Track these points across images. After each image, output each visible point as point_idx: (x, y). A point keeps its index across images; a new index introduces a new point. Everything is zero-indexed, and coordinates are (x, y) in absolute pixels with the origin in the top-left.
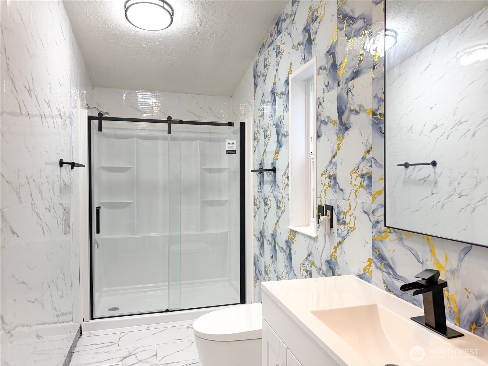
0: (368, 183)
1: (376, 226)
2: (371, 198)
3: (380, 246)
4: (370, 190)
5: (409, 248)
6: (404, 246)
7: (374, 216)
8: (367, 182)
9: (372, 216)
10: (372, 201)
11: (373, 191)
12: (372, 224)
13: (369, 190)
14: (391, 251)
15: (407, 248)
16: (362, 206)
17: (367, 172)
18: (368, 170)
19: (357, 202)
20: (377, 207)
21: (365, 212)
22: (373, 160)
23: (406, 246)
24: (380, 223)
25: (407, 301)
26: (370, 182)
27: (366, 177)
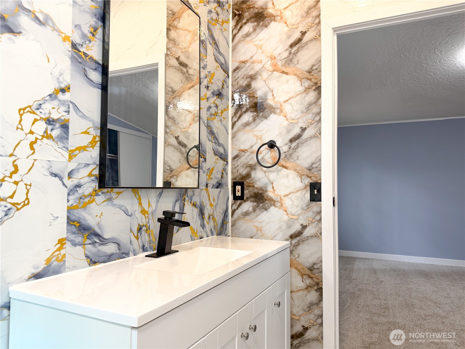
0: (61, 133)
1: (75, 191)
2: (67, 155)
3: (81, 215)
4: (65, 144)
5: (119, 205)
6: (113, 205)
7: (71, 179)
8: (59, 132)
9: (68, 179)
10: (69, 159)
11: (71, 146)
12: (68, 189)
13: (63, 143)
14: (97, 216)
15: (117, 206)
16: (46, 166)
17: (60, 118)
18: (63, 116)
19: (36, 160)
20: (78, 167)
21: (54, 174)
22: (71, 105)
23: (116, 205)
24: (82, 186)
25: (116, 260)
26: (65, 133)
27: (58, 125)
